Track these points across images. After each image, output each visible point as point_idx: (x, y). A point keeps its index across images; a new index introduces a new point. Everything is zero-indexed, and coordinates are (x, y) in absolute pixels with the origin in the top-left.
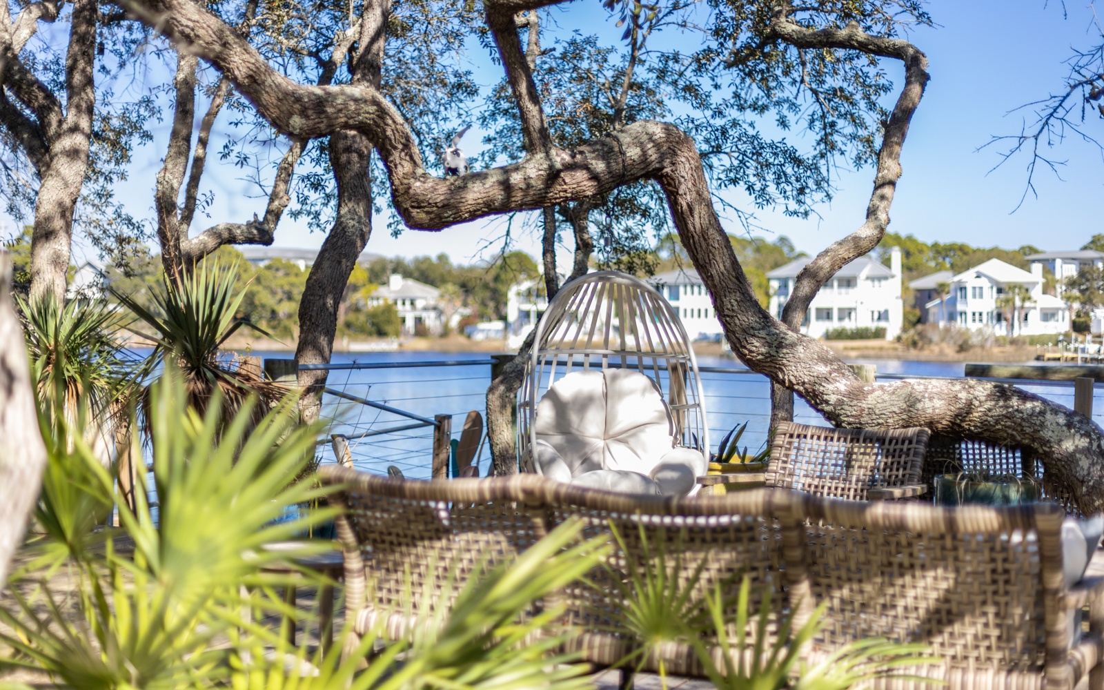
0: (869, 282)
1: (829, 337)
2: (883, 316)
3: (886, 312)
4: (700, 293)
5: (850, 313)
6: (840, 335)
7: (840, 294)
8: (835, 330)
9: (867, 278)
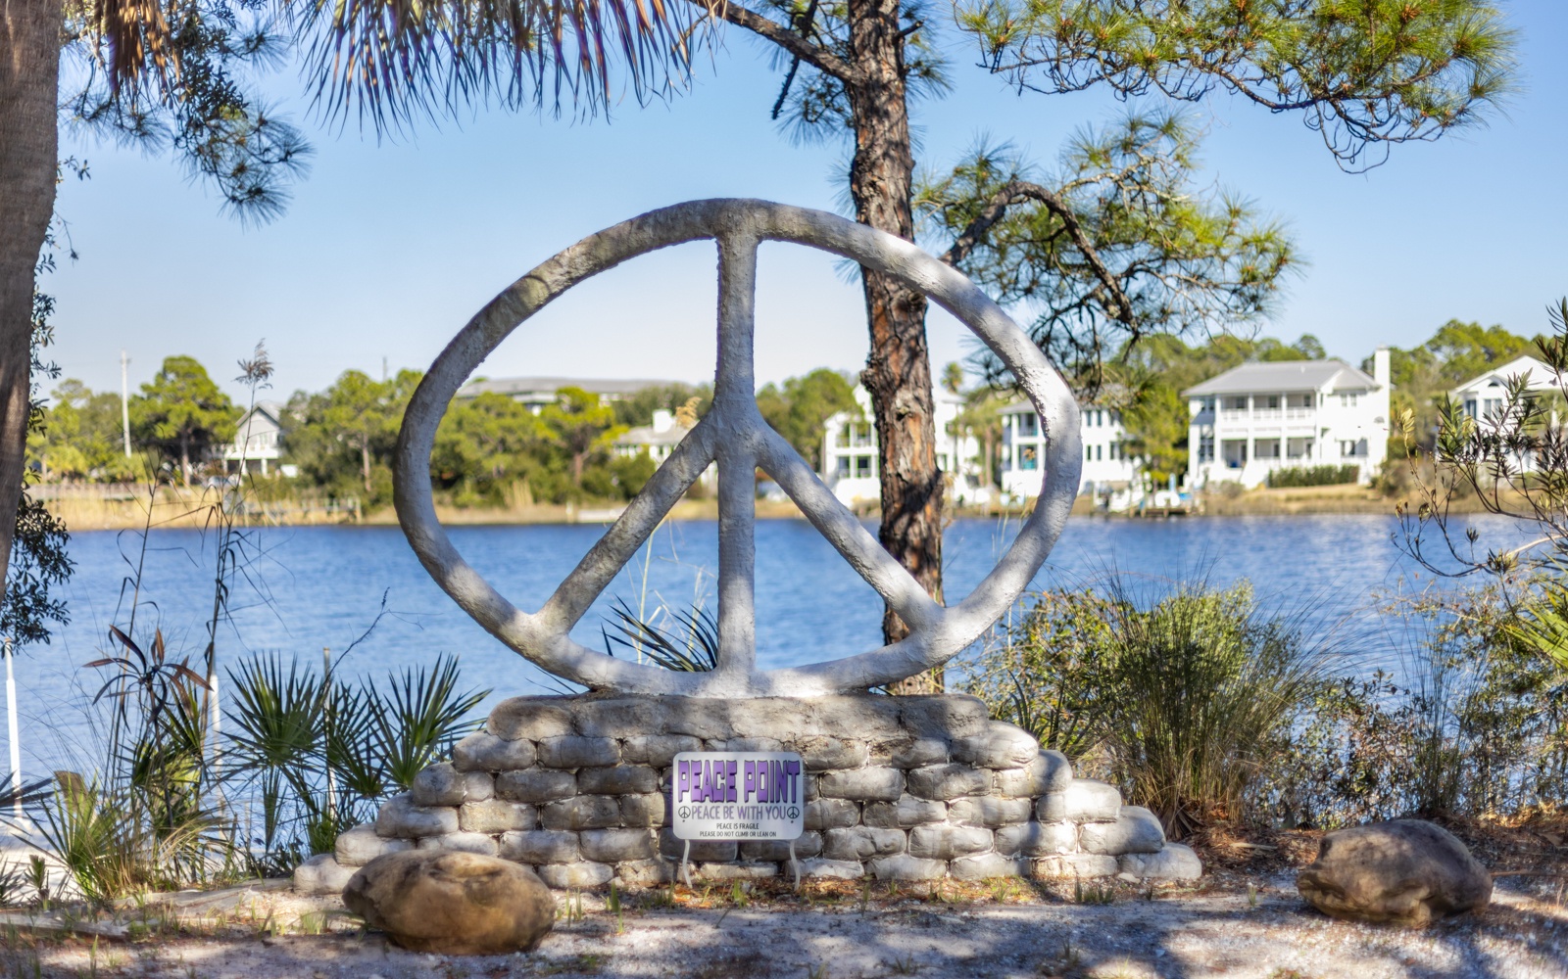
0: (1338, 399)
1: (1272, 482)
2: (1359, 448)
3: (1364, 442)
4: (1100, 423)
5: (1309, 446)
6: (1289, 479)
7: (1290, 417)
8: (1284, 472)
9: (1335, 392)
